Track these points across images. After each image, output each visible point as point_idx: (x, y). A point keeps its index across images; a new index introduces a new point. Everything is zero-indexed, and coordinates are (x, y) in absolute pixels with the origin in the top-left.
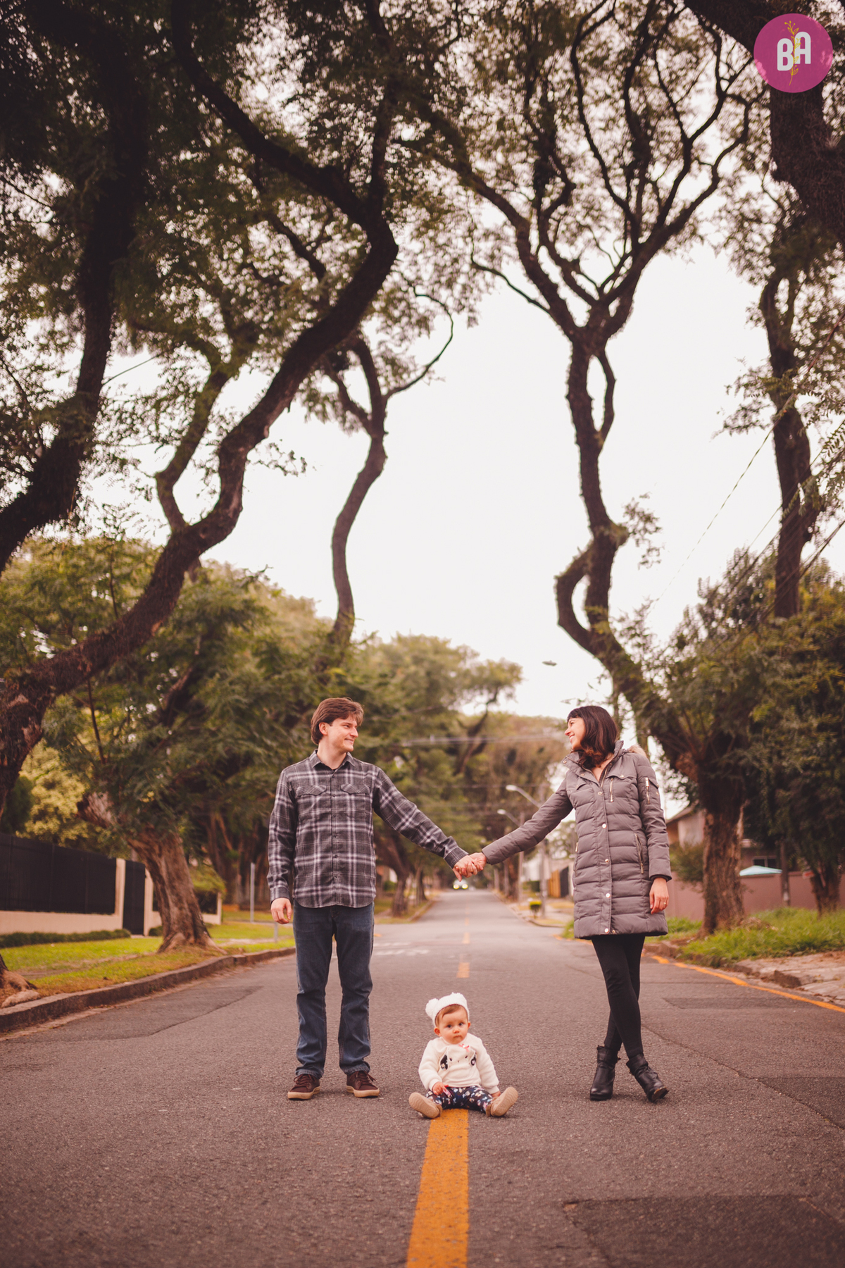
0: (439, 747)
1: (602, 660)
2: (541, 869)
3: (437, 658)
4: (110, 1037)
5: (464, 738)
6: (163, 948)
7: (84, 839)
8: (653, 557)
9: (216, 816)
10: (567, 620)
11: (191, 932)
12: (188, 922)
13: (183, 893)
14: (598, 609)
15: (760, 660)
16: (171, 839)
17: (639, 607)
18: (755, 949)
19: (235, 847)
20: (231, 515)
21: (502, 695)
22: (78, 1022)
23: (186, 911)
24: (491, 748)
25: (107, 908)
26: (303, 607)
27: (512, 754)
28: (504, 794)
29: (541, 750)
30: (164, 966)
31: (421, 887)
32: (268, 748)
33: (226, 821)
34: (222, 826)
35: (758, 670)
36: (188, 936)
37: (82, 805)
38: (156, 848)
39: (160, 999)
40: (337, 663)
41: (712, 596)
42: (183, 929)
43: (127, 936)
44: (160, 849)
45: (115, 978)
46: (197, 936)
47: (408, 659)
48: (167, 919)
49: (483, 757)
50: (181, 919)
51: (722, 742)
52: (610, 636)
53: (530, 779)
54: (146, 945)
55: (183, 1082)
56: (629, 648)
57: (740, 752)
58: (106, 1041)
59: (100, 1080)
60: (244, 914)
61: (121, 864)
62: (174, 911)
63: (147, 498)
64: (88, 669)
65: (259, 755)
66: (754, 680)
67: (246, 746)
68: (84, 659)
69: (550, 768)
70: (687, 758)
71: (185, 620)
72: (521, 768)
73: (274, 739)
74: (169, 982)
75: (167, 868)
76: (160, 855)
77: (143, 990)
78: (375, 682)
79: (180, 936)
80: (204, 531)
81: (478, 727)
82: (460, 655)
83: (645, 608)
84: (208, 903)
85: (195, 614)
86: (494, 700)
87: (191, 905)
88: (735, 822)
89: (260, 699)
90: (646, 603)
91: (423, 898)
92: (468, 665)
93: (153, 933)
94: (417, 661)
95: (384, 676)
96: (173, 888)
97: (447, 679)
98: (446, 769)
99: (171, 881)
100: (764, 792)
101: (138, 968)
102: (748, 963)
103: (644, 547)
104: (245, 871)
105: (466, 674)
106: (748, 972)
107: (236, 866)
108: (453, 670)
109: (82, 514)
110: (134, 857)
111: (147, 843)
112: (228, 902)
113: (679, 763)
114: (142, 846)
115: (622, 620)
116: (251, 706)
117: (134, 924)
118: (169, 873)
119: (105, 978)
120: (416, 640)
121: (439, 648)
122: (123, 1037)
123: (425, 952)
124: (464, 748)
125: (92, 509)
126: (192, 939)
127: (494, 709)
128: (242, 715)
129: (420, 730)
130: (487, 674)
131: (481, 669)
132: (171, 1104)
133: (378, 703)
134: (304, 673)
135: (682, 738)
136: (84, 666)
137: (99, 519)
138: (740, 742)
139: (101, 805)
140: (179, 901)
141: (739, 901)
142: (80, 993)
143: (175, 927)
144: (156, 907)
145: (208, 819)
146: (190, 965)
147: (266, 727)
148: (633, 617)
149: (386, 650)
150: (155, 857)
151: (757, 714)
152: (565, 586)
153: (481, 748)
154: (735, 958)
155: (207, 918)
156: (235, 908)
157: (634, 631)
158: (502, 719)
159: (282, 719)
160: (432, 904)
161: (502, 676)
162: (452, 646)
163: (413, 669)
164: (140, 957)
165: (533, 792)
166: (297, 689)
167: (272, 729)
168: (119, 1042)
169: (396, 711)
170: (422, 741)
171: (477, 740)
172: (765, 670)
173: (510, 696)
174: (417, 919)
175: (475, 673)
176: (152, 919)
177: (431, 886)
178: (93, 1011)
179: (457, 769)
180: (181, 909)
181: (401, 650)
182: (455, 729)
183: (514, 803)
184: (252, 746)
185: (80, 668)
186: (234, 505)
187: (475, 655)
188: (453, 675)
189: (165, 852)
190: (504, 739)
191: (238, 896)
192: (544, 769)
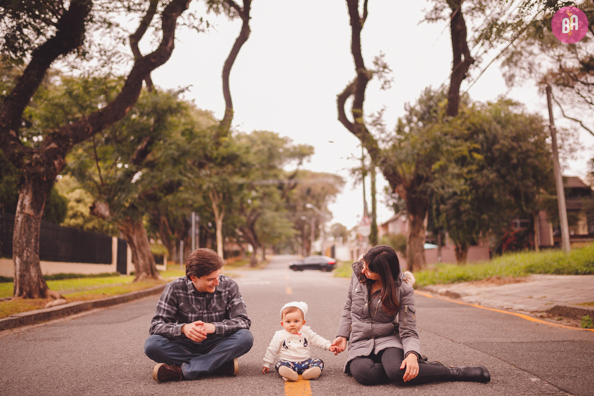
0: (274, 185)
1: (359, 137)
2: (322, 246)
3: (274, 142)
4: (103, 323)
5: (286, 181)
6: (135, 280)
7: (97, 228)
8: (387, 86)
9: (163, 219)
10: (342, 118)
11: (150, 272)
12: (148, 267)
13: (145, 252)
14: (358, 111)
15: (440, 138)
16: (139, 226)
17: (379, 110)
18: (435, 280)
19: (173, 233)
20: (168, 50)
21: (305, 161)
22: (86, 316)
23: (147, 262)
24: (299, 187)
25: (109, 261)
26: (207, 114)
27: (309, 191)
28: (305, 209)
29: (323, 188)
30: (135, 289)
31: (264, 254)
32: (189, 178)
33: (169, 220)
34: (167, 223)
35: (439, 142)
36: (148, 274)
37: (92, 208)
38: (131, 230)
39: (133, 304)
40: (225, 135)
41: (412, 111)
42: (146, 270)
43: (118, 275)
44: (133, 230)
45: (109, 294)
46: (153, 274)
47: (259, 142)
48: (137, 267)
49: (295, 191)
50: (145, 266)
51: (419, 179)
52: (363, 125)
53: (318, 202)
54: (127, 279)
55: (139, 347)
56: (373, 131)
57: (428, 184)
58: (100, 325)
59: (93, 346)
60: (178, 266)
61: (115, 240)
62: (141, 262)
63: (124, 44)
64: (91, 131)
65: (185, 181)
66: (437, 147)
67: (178, 177)
68: (88, 125)
69: (327, 198)
70: (400, 188)
71: (145, 112)
72: (313, 197)
73: (192, 174)
74: (137, 296)
75: (137, 239)
76: (133, 233)
77: (124, 300)
78: (244, 150)
79: (144, 274)
80: (154, 58)
81: (293, 176)
82: (285, 141)
83: (382, 110)
84: (159, 260)
85: (150, 109)
86: (300, 163)
87: (150, 259)
88: (423, 219)
89: (185, 153)
90: (383, 108)
91: (264, 259)
92: (288, 146)
93: (132, 274)
94: (264, 143)
95: (247, 148)
96: (140, 250)
97: (278, 153)
98: (277, 196)
99: (139, 246)
100: (434, 207)
101: (122, 290)
102: (431, 287)
103: (382, 80)
104: (178, 245)
105: (287, 150)
106: (432, 291)
107: (174, 243)
108: (282, 147)
109: (87, 49)
110: (122, 236)
111: (126, 227)
112: (169, 260)
113: (396, 190)
114: (123, 228)
115: (371, 116)
116: (180, 156)
117: (122, 269)
118: (138, 243)
119: (104, 294)
120: (263, 133)
121: (274, 137)
122: (109, 323)
123: (268, 282)
124: (285, 187)
125: (93, 47)
126: (150, 276)
127: (301, 168)
128: (175, 161)
129: (265, 177)
130: (298, 150)
131: (295, 148)
132: (131, 360)
133: (245, 161)
134: (207, 140)
135: (399, 177)
136: (88, 129)
137: (97, 52)
138: (427, 180)
139: (103, 209)
140: (143, 256)
141: (424, 258)
142: (89, 301)
143: (141, 270)
144: (133, 261)
145: (159, 220)
146: (148, 288)
147: (188, 167)
148: (377, 115)
149: (249, 138)
150: (131, 234)
151: (435, 166)
152: (341, 100)
153: (294, 186)
154: (425, 285)
155: (159, 267)
156: (173, 263)
157: (376, 123)
158: (305, 173)
159: (197, 164)
160: (269, 262)
161: (305, 151)
162: (281, 136)
163: (261, 147)
164: (123, 284)
165: (319, 207)
166: (204, 149)
167: (191, 169)
168: (107, 326)
169: (253, 165)
170: (265, 182)
171: (293, 182)
172: (442, 142)
173: (309, 161)
174: (262, 268)
175: (292, 150)
176: (131, 267)
177: (269, 254)
178: (96, 310)
179: (283, 196)
180: (144, 260)
181: (256, 137)
182: (282, 177)
183: (310, 213)
184: (181, 177)
185: (86, 130)
186: (170, 45)
187: (292, 141)
188: (281, 150)
189: (136, 231)
190: (305, 182)
191: (174, 257)
192: (324, 197)
